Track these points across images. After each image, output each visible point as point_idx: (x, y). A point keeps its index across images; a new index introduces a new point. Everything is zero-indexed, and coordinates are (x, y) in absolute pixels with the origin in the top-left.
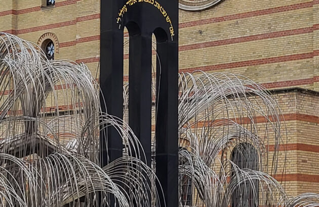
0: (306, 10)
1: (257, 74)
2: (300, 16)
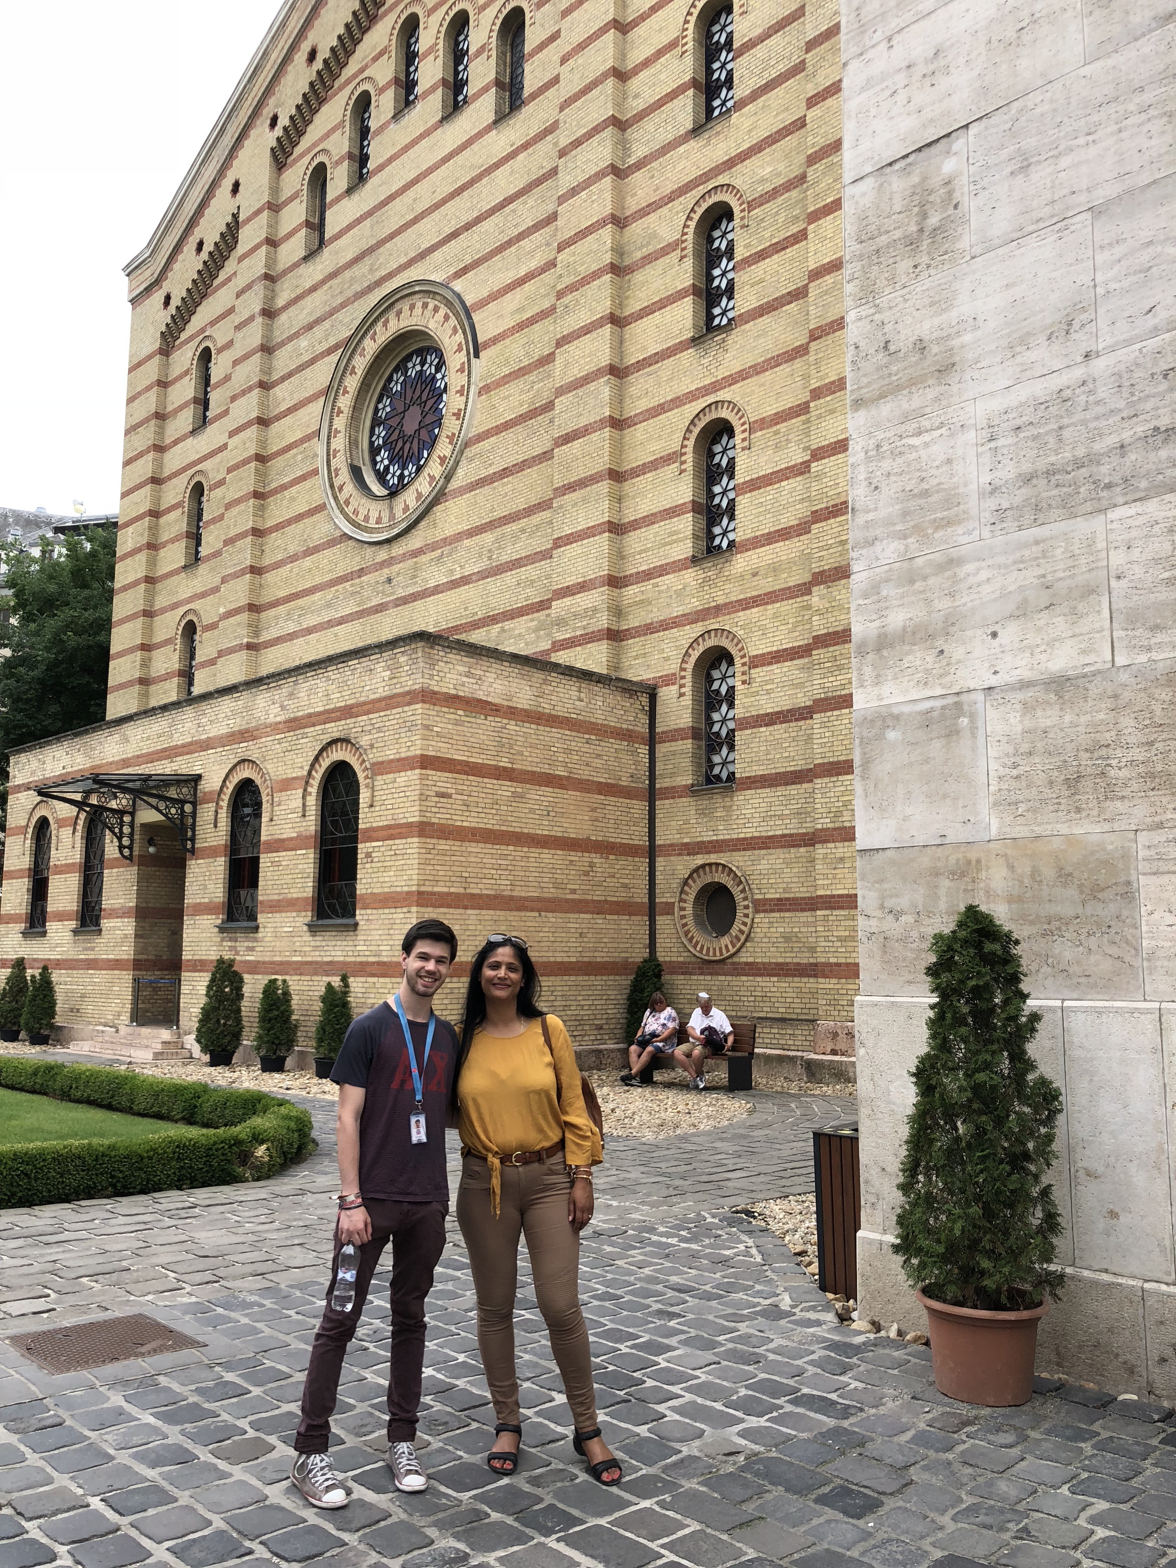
0: (544, 514)
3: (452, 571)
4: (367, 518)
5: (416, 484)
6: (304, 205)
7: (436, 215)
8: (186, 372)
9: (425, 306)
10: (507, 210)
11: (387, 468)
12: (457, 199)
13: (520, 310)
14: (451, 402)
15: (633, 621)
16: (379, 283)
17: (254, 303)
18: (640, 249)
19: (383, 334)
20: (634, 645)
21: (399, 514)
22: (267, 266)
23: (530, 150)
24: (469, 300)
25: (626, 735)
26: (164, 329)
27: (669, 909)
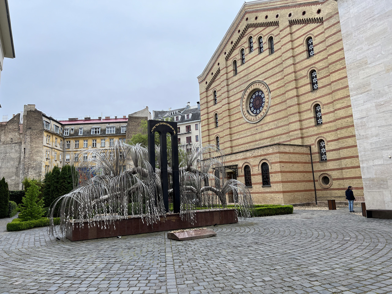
0: (287, 118)
1: (274, 140)
2: (285, 120)
3: (269, 128)
4: (251, 119)
5: (261, 113)
6: (232, 67)
7: (259, 70)
8: (211, 95)
9: (259, 84)
10: (273, 69)
11: (253, 110)
12: (263, 67)
13: (278, 86)
14: (266, 100)
15: (305, 135)
16: (249, 80)
17: (225, 83)
18: (299, 76)
19: (251, 89)
20: (305, 139)
21: (258, 119)
22: (227, 77)
23: (277, 60)
24: (268, 84)
25: (307, 154)
26: (206, 88)
27: (317, 181)
